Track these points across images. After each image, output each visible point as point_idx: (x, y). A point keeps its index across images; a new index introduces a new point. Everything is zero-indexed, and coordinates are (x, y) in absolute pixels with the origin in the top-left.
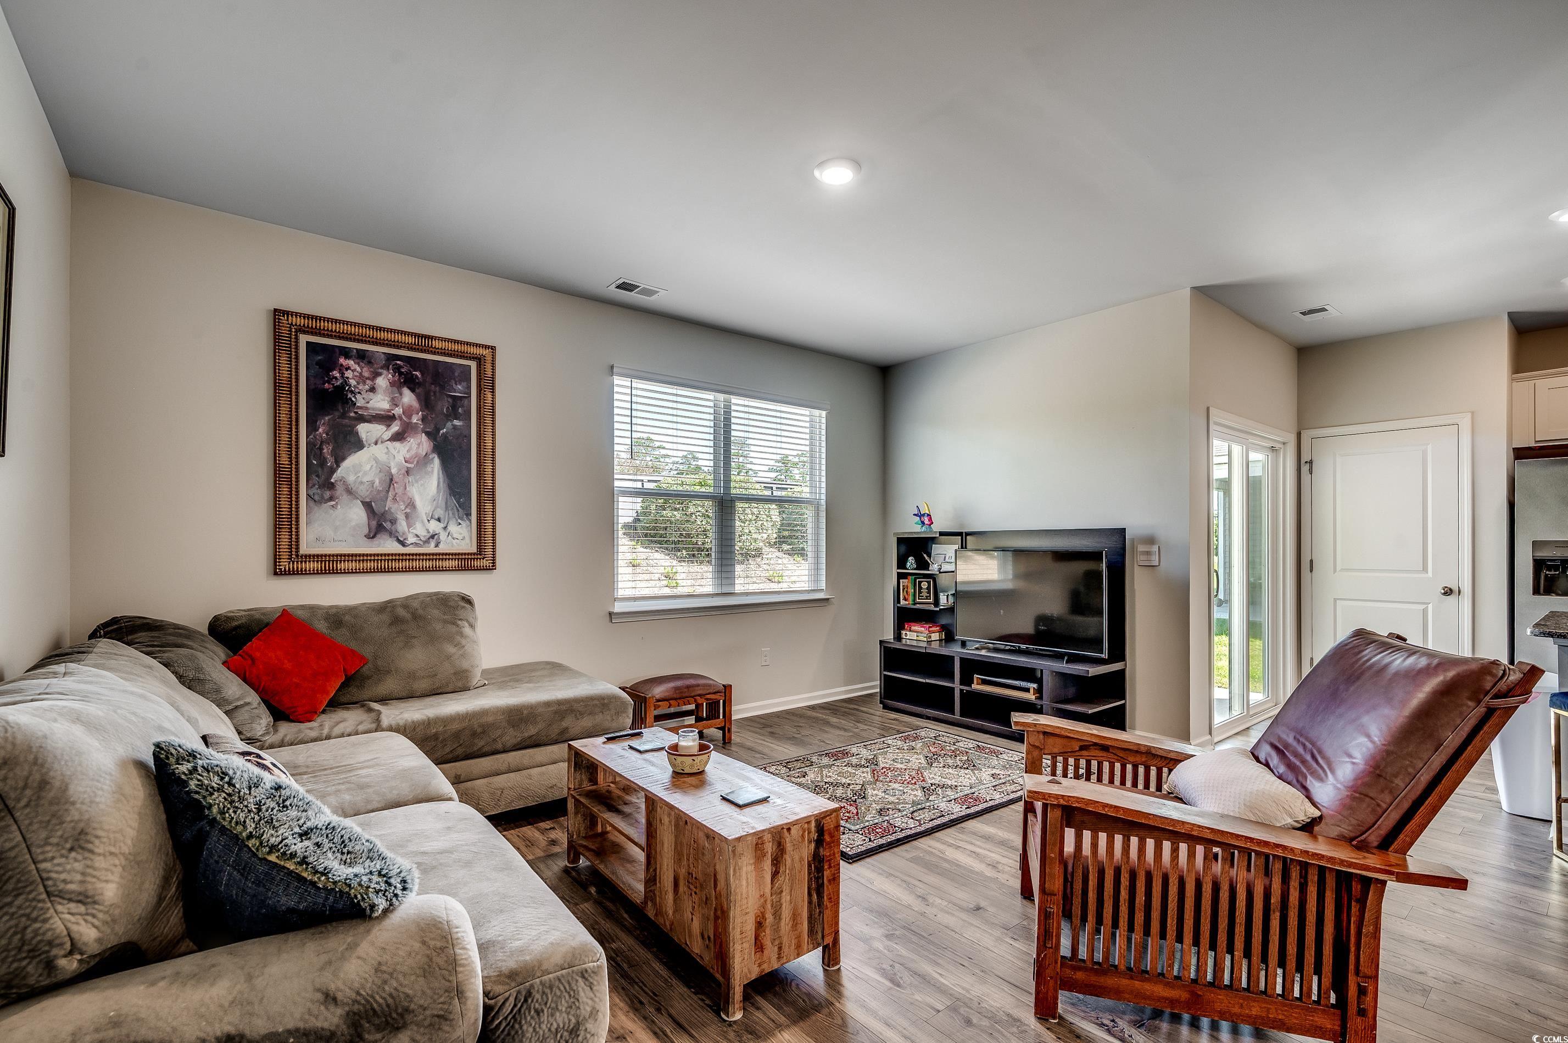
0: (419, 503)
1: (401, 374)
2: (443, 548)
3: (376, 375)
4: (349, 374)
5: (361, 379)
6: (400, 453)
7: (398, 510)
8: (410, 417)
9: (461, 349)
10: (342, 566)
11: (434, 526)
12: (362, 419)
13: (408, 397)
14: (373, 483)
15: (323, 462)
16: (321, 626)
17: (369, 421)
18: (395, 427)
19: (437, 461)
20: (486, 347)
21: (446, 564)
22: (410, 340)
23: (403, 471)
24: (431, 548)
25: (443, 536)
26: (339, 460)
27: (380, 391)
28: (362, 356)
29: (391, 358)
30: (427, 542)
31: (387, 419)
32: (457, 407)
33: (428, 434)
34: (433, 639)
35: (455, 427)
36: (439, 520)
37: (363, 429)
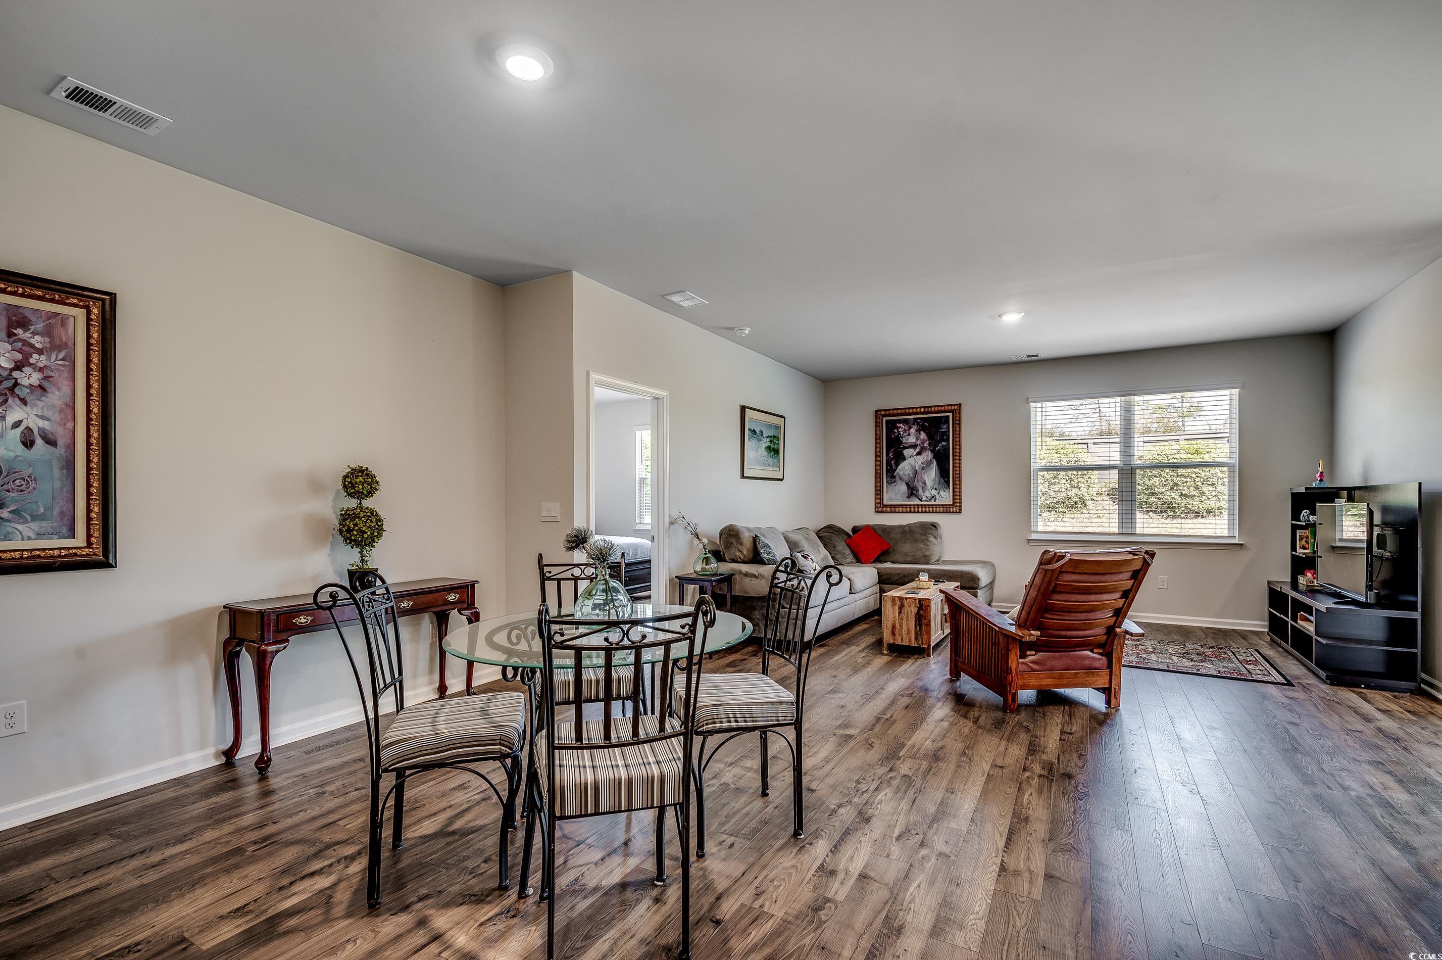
0: (927, 482)
1: (920, 425)
2: (937, 502)
3: (910, 428)
4: (900, 430)
5: (905, 431)
6: (920, 460)
7: (919, 486)
8: (923, 444)
9: (944, 409)
10: (898, 509)
11: (934, 492)
12: (906, 448)
13: (923, 435)
14: (909, 474)
15: (891, 467)
16: (880, 532)
17: (908, 448)
18: (918, 450)
19: (935, 462)
20: (956, 405)
21: (939, 509)
22: (923, 410)
23: (921, 468)
24: (932, 503)
25: (937, 497)
26: (897, 465)
27: (912, 435)
28: (905, 422)
29: (915, 419)
30: (931, 499)
31: (914, 446)
32: (945, 436)
33: (931, 451)
34: (915, 541)
35: (943, 445)
36: (936, 489)
37: (907, 452)
